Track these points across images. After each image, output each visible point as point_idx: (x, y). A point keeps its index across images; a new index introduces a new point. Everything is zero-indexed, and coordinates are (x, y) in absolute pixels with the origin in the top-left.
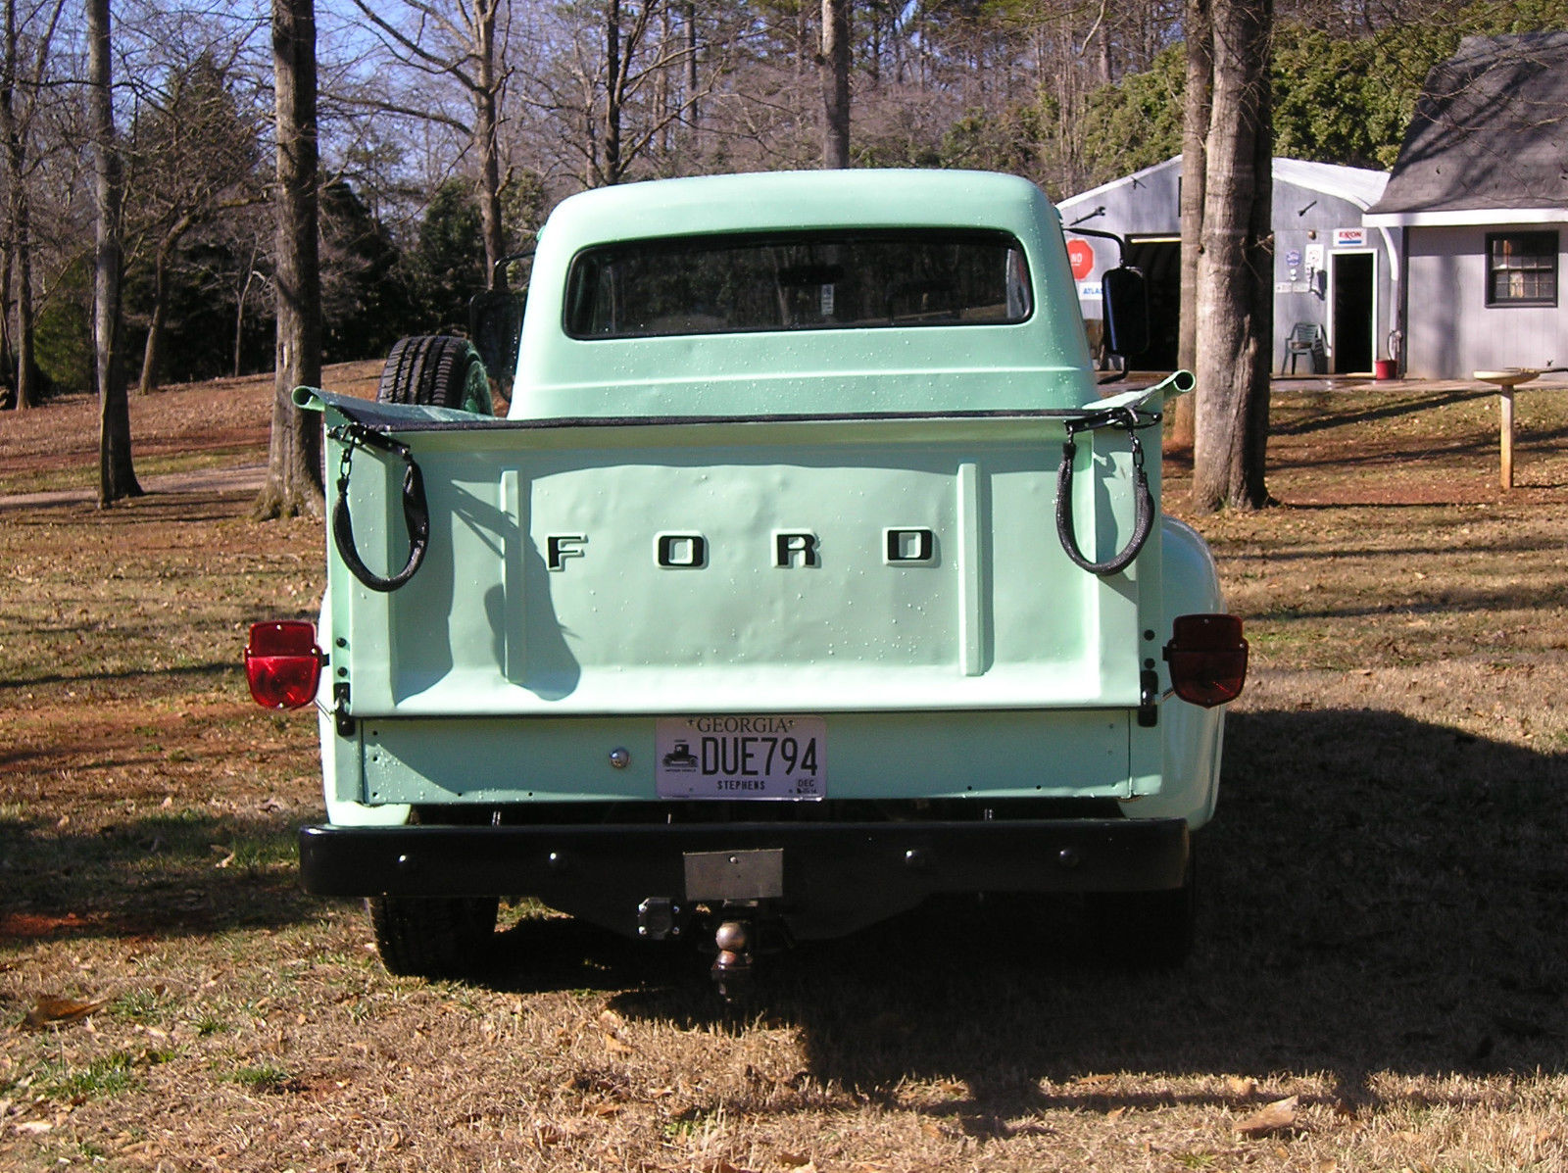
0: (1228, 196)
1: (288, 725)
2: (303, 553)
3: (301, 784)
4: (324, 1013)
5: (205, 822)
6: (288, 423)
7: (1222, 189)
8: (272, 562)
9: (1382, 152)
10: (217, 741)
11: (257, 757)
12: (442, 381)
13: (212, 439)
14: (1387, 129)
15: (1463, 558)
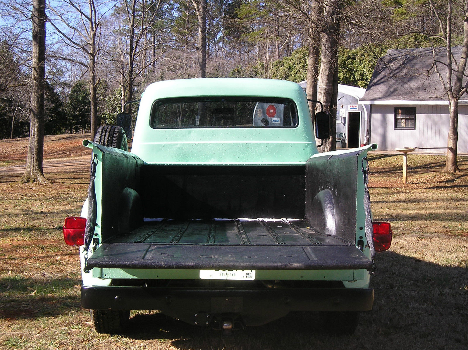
0: (325, 93)
1: (45, 248)
2: (38, 194)
3: (52, 268)
4: (78, 346)
5: (23, 280)
6: (33, 153)
7: (323, 91)
8: (28, 196)
9: (359, 83)
10: (23, 253)
11: (37, 259)
12: (115, 140)
13: (4, 157)
14: (361, 76)
15: (398, 204)
